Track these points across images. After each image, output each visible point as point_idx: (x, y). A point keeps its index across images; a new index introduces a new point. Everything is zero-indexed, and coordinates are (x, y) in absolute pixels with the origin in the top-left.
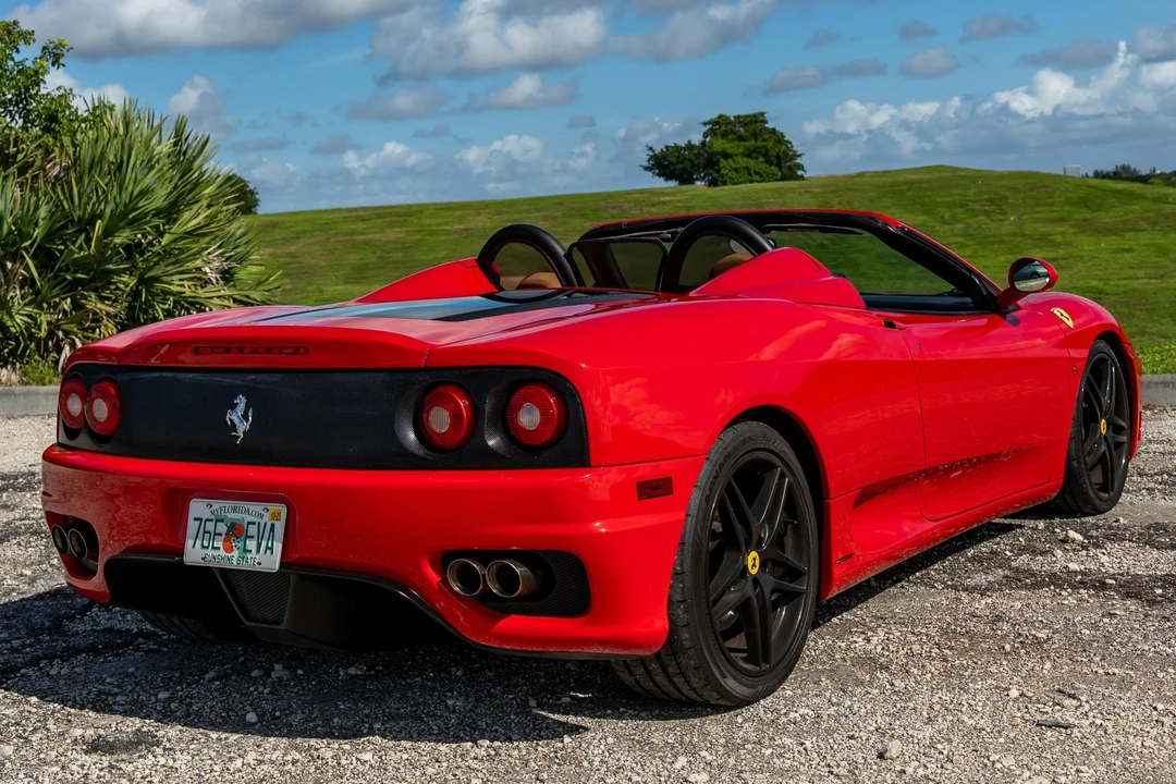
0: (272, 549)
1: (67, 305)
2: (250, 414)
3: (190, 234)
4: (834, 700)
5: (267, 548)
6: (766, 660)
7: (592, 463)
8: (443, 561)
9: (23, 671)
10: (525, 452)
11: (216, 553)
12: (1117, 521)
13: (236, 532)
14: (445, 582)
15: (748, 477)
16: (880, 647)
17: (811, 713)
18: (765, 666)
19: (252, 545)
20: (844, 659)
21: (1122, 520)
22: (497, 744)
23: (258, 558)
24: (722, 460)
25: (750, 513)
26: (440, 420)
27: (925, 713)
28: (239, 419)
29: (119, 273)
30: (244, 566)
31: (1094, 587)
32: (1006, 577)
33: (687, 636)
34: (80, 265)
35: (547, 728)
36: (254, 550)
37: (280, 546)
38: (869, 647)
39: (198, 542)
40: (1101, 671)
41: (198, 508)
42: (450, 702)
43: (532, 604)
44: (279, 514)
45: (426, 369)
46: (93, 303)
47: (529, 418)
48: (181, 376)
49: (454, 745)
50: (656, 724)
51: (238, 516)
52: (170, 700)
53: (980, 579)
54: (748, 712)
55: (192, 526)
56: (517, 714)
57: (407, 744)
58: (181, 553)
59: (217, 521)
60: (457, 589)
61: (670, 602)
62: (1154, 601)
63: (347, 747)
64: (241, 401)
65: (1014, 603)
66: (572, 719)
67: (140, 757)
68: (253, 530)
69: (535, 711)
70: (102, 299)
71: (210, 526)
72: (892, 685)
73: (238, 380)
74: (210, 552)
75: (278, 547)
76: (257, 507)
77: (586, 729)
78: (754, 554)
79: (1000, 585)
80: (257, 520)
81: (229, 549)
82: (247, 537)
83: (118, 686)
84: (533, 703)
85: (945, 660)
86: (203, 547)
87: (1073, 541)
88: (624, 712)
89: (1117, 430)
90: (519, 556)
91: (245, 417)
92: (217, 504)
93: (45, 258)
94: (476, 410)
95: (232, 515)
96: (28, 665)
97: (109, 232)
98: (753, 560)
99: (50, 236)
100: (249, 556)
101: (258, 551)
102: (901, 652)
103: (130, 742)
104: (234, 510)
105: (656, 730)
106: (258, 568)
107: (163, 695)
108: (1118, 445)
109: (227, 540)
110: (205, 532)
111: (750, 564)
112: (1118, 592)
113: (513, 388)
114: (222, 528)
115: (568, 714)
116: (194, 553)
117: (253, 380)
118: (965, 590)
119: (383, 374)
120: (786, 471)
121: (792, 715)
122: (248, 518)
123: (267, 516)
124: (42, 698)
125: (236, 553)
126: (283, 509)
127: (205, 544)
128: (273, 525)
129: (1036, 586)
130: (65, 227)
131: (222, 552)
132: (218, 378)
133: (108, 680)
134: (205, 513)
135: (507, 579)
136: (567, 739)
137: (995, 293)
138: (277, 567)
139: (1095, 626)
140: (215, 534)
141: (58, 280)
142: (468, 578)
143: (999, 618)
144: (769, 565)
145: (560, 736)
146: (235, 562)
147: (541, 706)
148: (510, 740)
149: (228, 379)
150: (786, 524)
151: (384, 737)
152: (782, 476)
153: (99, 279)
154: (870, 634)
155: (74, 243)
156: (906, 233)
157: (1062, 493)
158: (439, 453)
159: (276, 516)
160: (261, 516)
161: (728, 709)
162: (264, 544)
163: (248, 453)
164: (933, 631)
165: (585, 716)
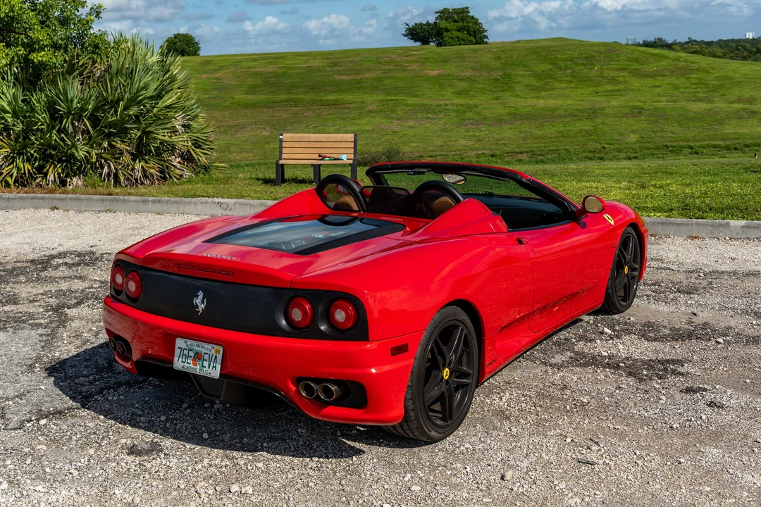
0: (215, 367)
1: (105, 144)
2: (205, 301)
3: (167, 107)
4: (482, 439)
5: (213, 367)
6: (451, 419)
7: (370, 340)
8: (298, 381)
9: (95, 397)
10: (339, 332)
11: (189, 365)
12: (629, 319)
13: (198, 357)
14: (298, 391)
15: (446, 334)
16: (506, 404)
17: (471, 447)
18: (450, 422)
19: (206, 364)
20: (488, 410)
21: (632, 319)
22: (321, 460)
23: (209, 371)
24: (433, 329)
25: (445, 352)
26: (297, 315)
27: (525, 450)
28: (200, 303)
29: (131, 129)
30: (202, 374)
31: (614, 368)
32: (571, 358)
33: (413, 414)
34: (111, 125)
35: (345, 450)
36: (207, 367)
37: (220, 366)
38: (501, 404)
39: (180, 359)
40: (611, 427)
41: (180, 343)
42: (299, 430)
43: (339, 402)
44: (219, 351)
45: (291, 289)
46: (119, 145)
47: (340, 316)
48: (171, 276)
49: (301, 459)
50: (398, 450)
51: (200, 349)
52: (166, 421)
53: (558, 359)
54: (440, 445)
55: (177, 351)
56: (331, 440)
57: (279, 457)
58: (172, 362)
59: (189, 350)
60: (304, 395)
61: (405, 399)
62: (642, 379)
63: (251, 458)
64: (201, 294)
65: (573, 376)
66: (357, 445)
67: (154, 459)
68: (206, 357)
69: (339, 438)
70: (123, 142)
71: (186, 352)
72: (511, 430)
73: (199, 283)
74: (186, 364)
75: (219, 367)
76: (209, 346)
77: (364, 452)
78: (447, 370)
79: (568, 363)
80: (208, 352)
81: (195, 365)
82: (204, 360)
83: (142, 410)
84: (339, 434)
85: (537, 415)
86: (183, 362)
87: (606, 333)
88: (382, 442)
89: (633, 269)
90: (334, 382)
91: (203, 302)
92: (189, 342)
93: (95, 120)
94: (313, 309)
95: (196, 348)
96: (98, 393)
97: (126, 108)
98: (446, 373)
99: (96, 109)
100: (204, 369)
101: (209, 367)
102: (517, 408)
103: (149, 450)
104: (198, 346)
105: (397, 455)
106: (209, 376)
107: (163, 418)
108: (633, 278)
109: (194, 360)
110: (183, 355)
111: (445, 375)
112: (625, 371)
113: (332, 301)
114: (192, 354)
115: (355, 442)
116: (178, 364)
117: (207, 284)
118: (551, 365)
119: (270, 289)
120: (464, 328)
121: (462, 448)
122: (204, 351)
123: (213, 351)
124: (105, 416)
125: (198, 367)
126: (221, 349)
127: (184, 360)
128: (216, 356)
129: (586, 365)
130: (104, 105)
131: (192, 365)
132: (189, 280)
133: (136, 405)
134: (184, 346)
135: (328, 392)
136: (355, 459)
137: (575, 210)
138: (218, 377)
139: (611, 395)
140: (188, 356)
141: (101, 132)
142: (309, 390)
143: (565, 387)
144: (454, 373)
145: (350, 456)
146: (198, 371)
147: (343, 436)
148: (327, 457)
149: (194, 282)
150: (463, 350)
151: (268, 452)
152: (462, 330)
153: (123, 132)
154: (502, 394)
155: (109, 113)
156: (531, 182)
157: (603, 304)
158: (297, 330)
159: (217, 352)
160: (211, 351)
161: (431, 443)
162: (212, 364)
163: (205, 319)
164: (533, 394)
165: (363, 442)
